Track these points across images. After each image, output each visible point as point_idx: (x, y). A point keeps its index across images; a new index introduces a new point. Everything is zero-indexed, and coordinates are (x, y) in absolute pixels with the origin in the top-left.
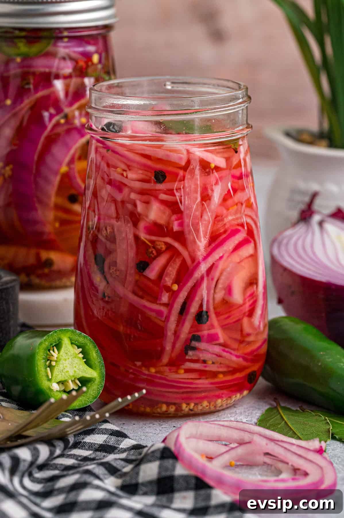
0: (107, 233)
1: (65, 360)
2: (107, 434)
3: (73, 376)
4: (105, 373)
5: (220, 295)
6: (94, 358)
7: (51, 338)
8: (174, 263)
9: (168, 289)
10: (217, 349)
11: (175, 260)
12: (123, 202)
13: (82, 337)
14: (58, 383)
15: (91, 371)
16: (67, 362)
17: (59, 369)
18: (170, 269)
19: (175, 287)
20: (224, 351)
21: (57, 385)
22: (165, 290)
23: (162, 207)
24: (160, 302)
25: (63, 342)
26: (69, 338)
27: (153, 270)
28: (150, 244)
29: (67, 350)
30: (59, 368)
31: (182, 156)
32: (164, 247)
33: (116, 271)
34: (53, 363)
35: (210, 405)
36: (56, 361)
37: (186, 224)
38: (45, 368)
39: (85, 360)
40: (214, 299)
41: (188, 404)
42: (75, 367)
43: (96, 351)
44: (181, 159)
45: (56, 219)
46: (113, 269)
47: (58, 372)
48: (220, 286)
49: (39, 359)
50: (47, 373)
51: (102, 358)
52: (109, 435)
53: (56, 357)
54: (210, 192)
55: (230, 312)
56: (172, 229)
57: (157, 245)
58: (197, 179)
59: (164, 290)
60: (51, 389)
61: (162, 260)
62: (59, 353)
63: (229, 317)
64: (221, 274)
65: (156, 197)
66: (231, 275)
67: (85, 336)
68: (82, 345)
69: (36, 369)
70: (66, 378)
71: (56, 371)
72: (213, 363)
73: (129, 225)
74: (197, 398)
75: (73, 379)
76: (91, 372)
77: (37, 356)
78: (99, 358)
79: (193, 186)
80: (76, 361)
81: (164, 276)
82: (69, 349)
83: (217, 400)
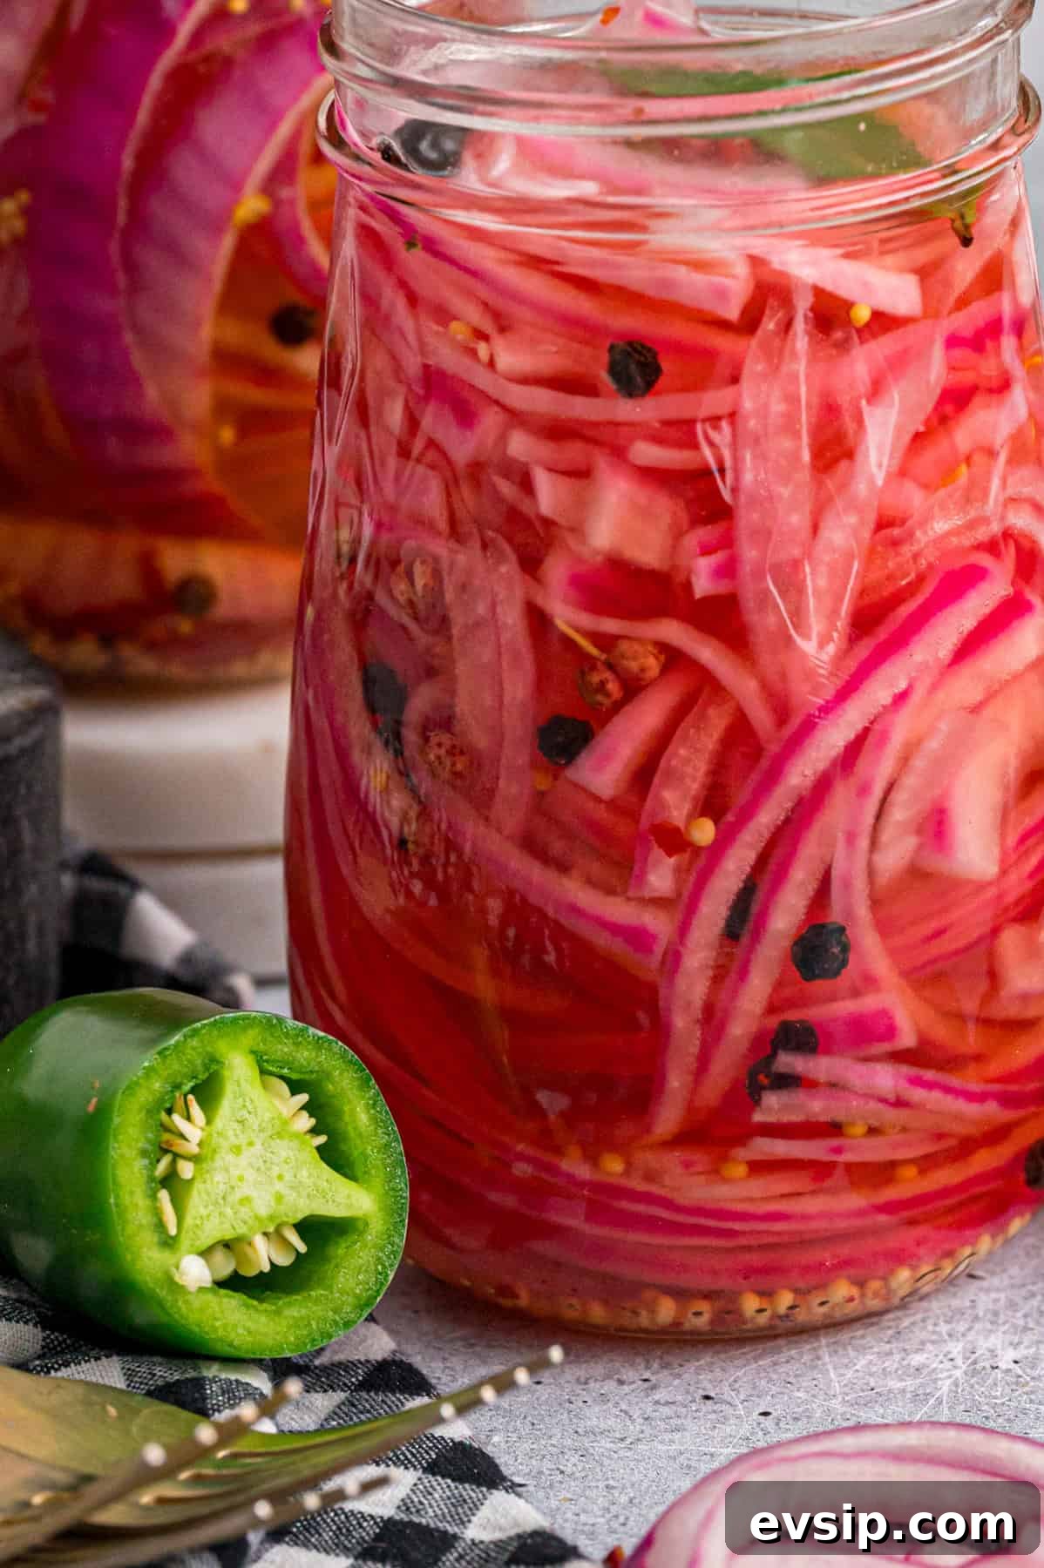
0: (415, 593)
1: (237, 1150)
2: (415, 1467)
3: (271, 1218)
4: (407, 1194)
5: (896, 853)
6: (360, 1135)
7: (175, 1061)
8: (698, 729)
9: (673, 840)
10: (886, 1078)
11: (703, 716)
12: (477, 468)
13: (310, 1047)
14: (205, 1253)
15: (346, 1192)
16: (243, 1161)
17: (208, 1194)
18: (682, 752)
19: (704, 832)
20: (916, 1082)
21: (200, 1262)
22: (660, 846)
23: (642, 495)
24: (639, 894)
25: (226, 1073)
26: (253, 1052)
27: (607, 758)
28: (594, 651)
29: (244, 1106)
30: (208, 1186)
31: (727, 282)
32: (652, 665)
33: (452, 752)
34: (186, 1170)
35: (863, 1295)
36: (195, 1159)
37: (746, 569)
38: (149, 1192)
39: (322, 1139)
40: (871, 872)
41: (767, 1294)
42: (280, 1177)
43: (371, 1102)
44: (721, 294)
45: (223, 408)
46: (440, 745)
47: (206, 1207)
48: (900, 813)
49: (122, 1156)
50: (157, 1213)
51: (396, 1129)
52: (425, 1470)
53: (197, 1141)
54: (850, 425)
55: (945, 910)
56: (688, 586)
57: (623, 656)
58: (794, 378)
59: (656, 846)
60: (176, 1284)
61: (647, 716)
62: (209, 1122)
63: (938, 934)
64: (905, 761)
65: (619, 453)
66: (947, 763)
67: (319, 1038)
68: (306, 1077)
69: (112, 1200)
70: (242, 1230)
71: (197, 1203)
72: (872, 1131)
73: (503, 569)
74: (806, 1270)
75: (271, 1229)
76: (349, 1197)
77: (116, 1145)
78: (380, 1131)
79: (778, 407)
80: (284, 1150)
81: (656, 780)
82: (252, 1101)
83: (892, 1272)
